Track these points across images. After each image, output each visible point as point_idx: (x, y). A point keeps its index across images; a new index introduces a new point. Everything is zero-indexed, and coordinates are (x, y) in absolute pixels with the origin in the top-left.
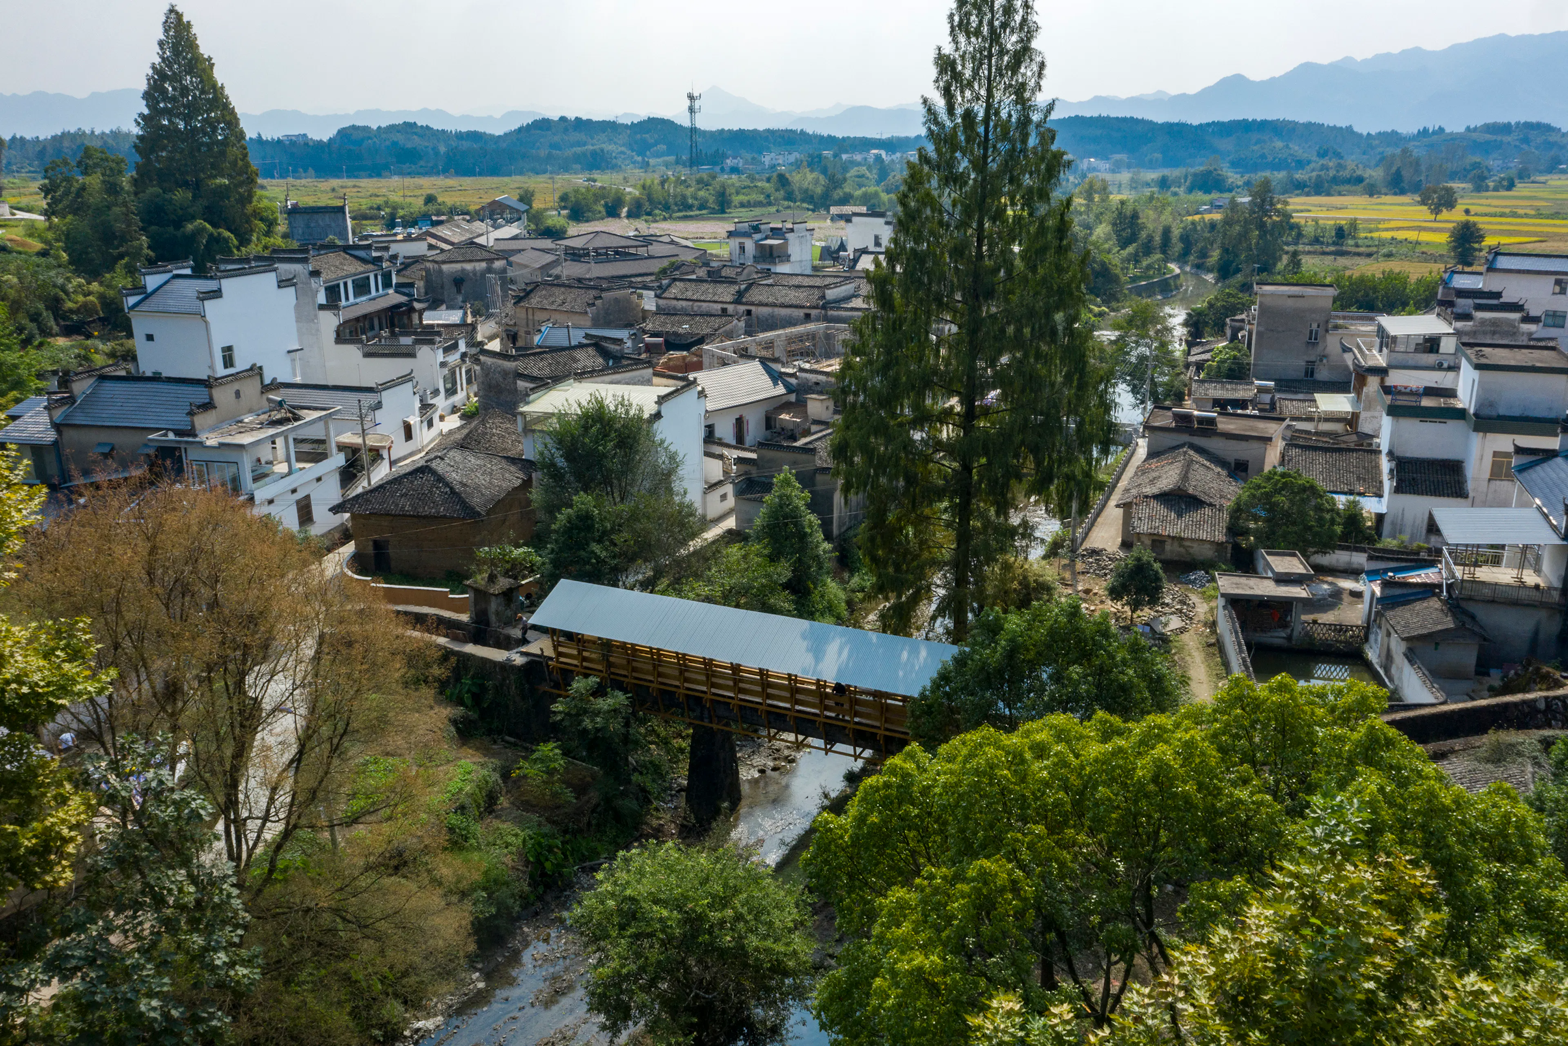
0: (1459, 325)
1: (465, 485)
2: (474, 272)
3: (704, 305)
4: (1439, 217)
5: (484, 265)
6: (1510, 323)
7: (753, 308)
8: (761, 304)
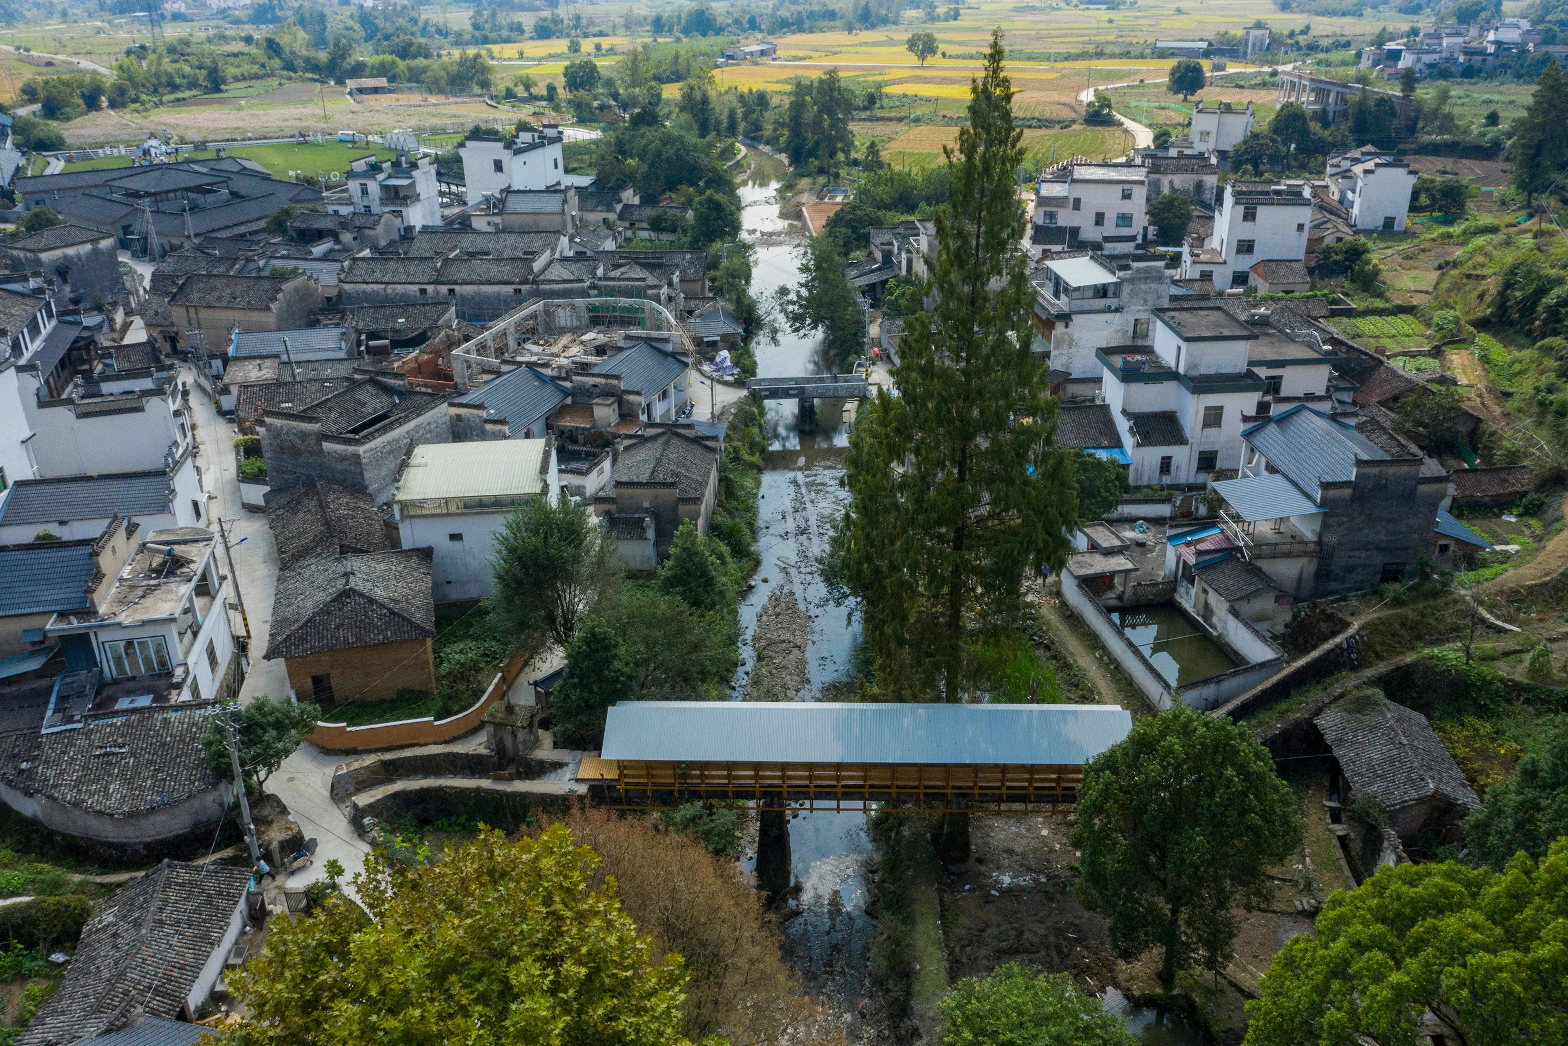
0: (1121, 274)
1: (396, 601)
2: (79, 257)
3: (399, 287)
4: (926, 63)
5: (88, 247)
6: (1157, 269)
7: (457, 288)
8: (464, 283)
